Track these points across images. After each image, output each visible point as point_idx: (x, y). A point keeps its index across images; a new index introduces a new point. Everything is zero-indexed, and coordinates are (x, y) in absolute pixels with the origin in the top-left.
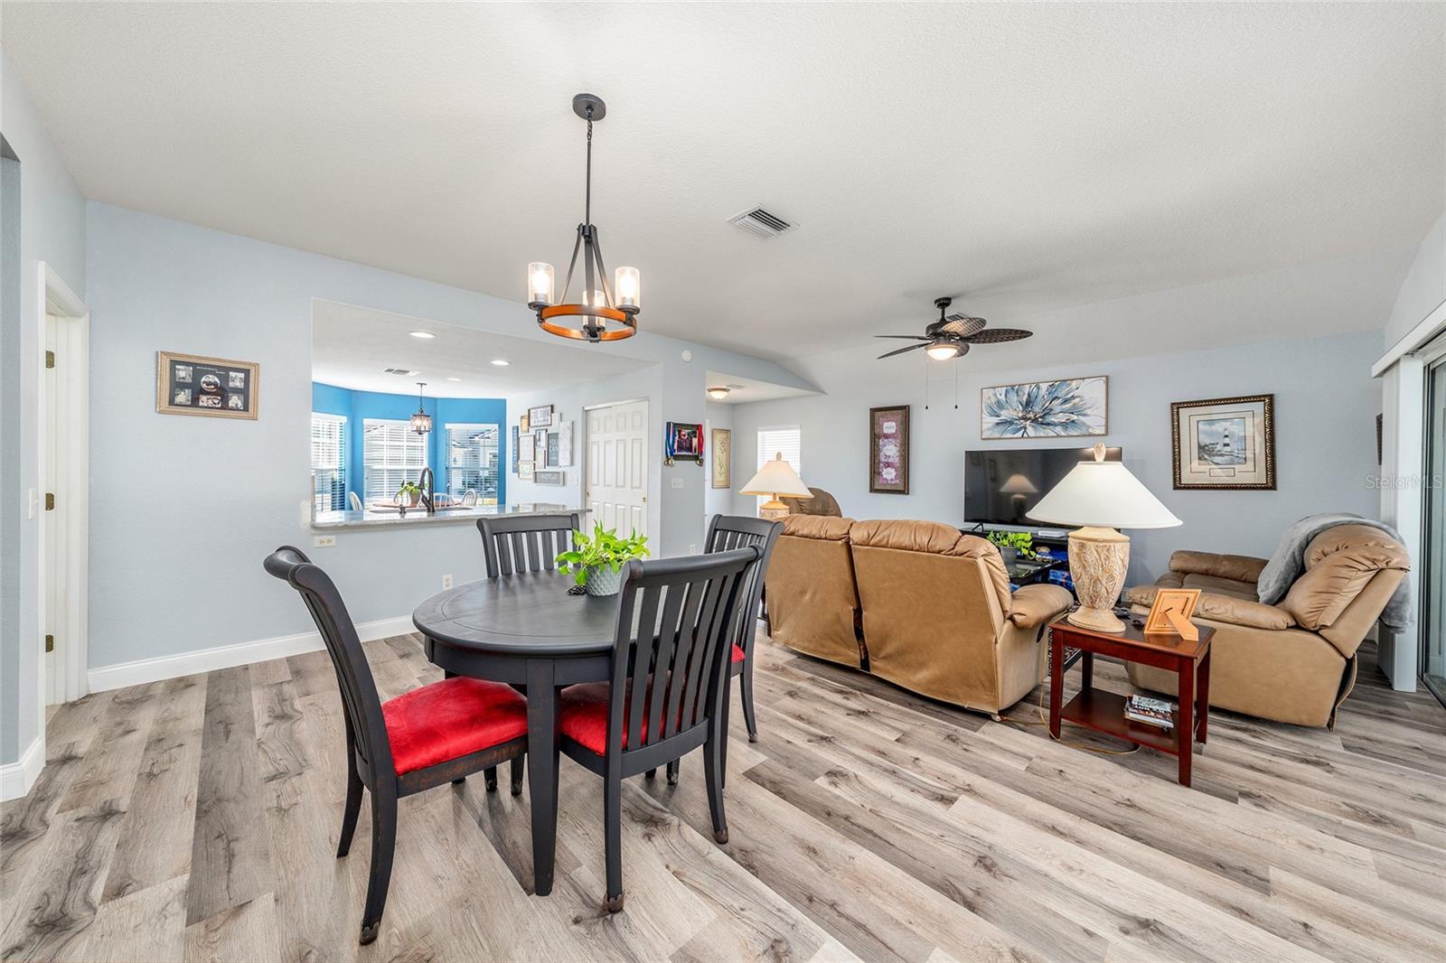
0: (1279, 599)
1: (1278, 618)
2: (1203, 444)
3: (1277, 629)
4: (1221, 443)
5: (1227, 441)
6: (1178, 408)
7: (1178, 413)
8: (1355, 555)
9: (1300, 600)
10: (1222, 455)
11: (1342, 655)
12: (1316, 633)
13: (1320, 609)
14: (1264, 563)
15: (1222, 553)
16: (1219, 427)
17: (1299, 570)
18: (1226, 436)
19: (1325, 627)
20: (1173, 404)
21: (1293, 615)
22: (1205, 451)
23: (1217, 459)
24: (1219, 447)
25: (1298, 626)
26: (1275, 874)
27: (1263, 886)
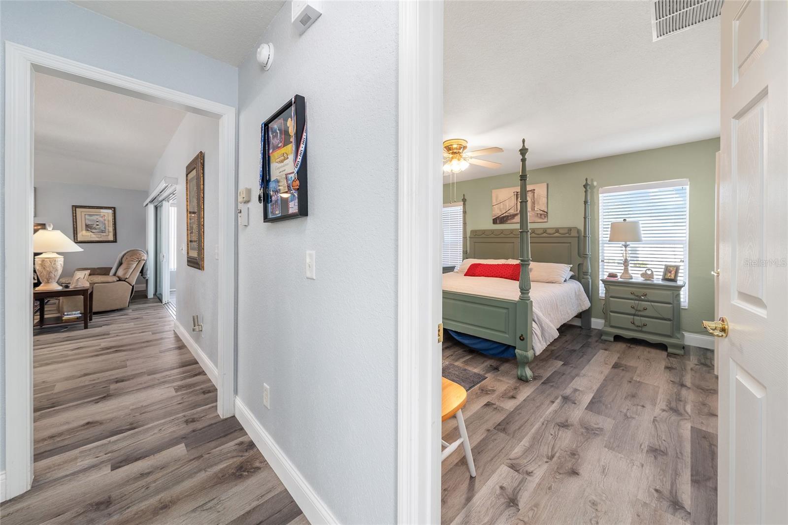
0: (115, 275)
1: (115, 279)
2: (87, 224)
3: (114, 282)
4: (95, 224)
5: (98, 223)
6: (76, 208)
7: (75, 210)
8: (134, 257)
9: (120, 273)
10: (96, 229)
11: (131, 285)
12: (125, 281)
13: (125, 274)
14: (112, 268)
15: (96, 267)
16: (94, 218)
17: (120, 264)
18: (97, 222)
19: (127, 278)
20: (73, 206)
21: (118, 277)
22: (88, 227)
23: (94, 231)
24: (94, 226)
25: (120, 280)
26: (111, 332)
27: (108, 334)
